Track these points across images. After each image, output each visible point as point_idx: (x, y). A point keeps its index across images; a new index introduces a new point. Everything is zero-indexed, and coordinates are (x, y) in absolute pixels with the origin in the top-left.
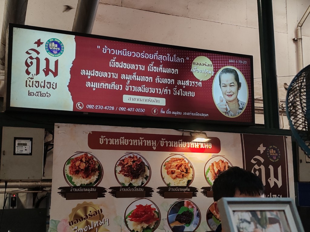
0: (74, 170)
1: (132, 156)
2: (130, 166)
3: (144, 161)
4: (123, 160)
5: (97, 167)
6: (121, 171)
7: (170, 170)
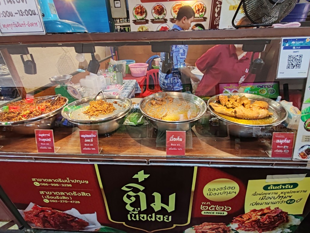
0: (137, 13)
1: (158, 5)
2: (158, 10)
3: (163, 7)
4: (155, 7)
5: (145, 11)
6: (154, 12)
7: (175, 10)
